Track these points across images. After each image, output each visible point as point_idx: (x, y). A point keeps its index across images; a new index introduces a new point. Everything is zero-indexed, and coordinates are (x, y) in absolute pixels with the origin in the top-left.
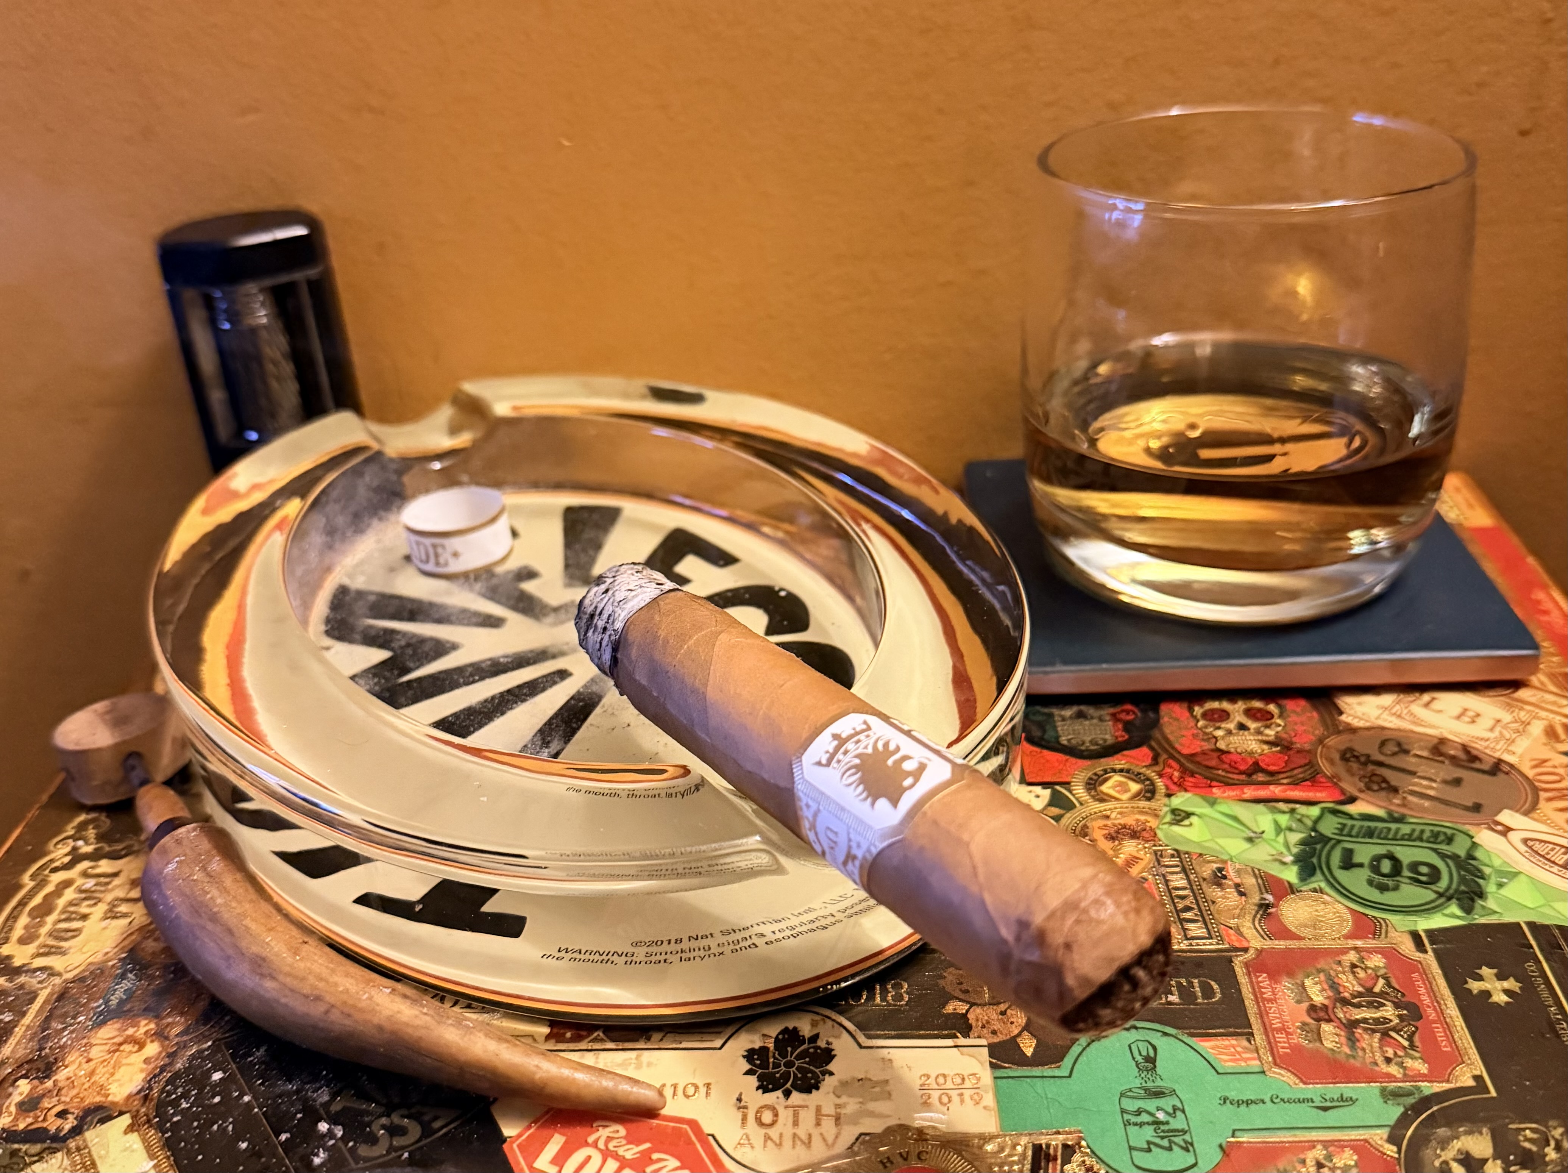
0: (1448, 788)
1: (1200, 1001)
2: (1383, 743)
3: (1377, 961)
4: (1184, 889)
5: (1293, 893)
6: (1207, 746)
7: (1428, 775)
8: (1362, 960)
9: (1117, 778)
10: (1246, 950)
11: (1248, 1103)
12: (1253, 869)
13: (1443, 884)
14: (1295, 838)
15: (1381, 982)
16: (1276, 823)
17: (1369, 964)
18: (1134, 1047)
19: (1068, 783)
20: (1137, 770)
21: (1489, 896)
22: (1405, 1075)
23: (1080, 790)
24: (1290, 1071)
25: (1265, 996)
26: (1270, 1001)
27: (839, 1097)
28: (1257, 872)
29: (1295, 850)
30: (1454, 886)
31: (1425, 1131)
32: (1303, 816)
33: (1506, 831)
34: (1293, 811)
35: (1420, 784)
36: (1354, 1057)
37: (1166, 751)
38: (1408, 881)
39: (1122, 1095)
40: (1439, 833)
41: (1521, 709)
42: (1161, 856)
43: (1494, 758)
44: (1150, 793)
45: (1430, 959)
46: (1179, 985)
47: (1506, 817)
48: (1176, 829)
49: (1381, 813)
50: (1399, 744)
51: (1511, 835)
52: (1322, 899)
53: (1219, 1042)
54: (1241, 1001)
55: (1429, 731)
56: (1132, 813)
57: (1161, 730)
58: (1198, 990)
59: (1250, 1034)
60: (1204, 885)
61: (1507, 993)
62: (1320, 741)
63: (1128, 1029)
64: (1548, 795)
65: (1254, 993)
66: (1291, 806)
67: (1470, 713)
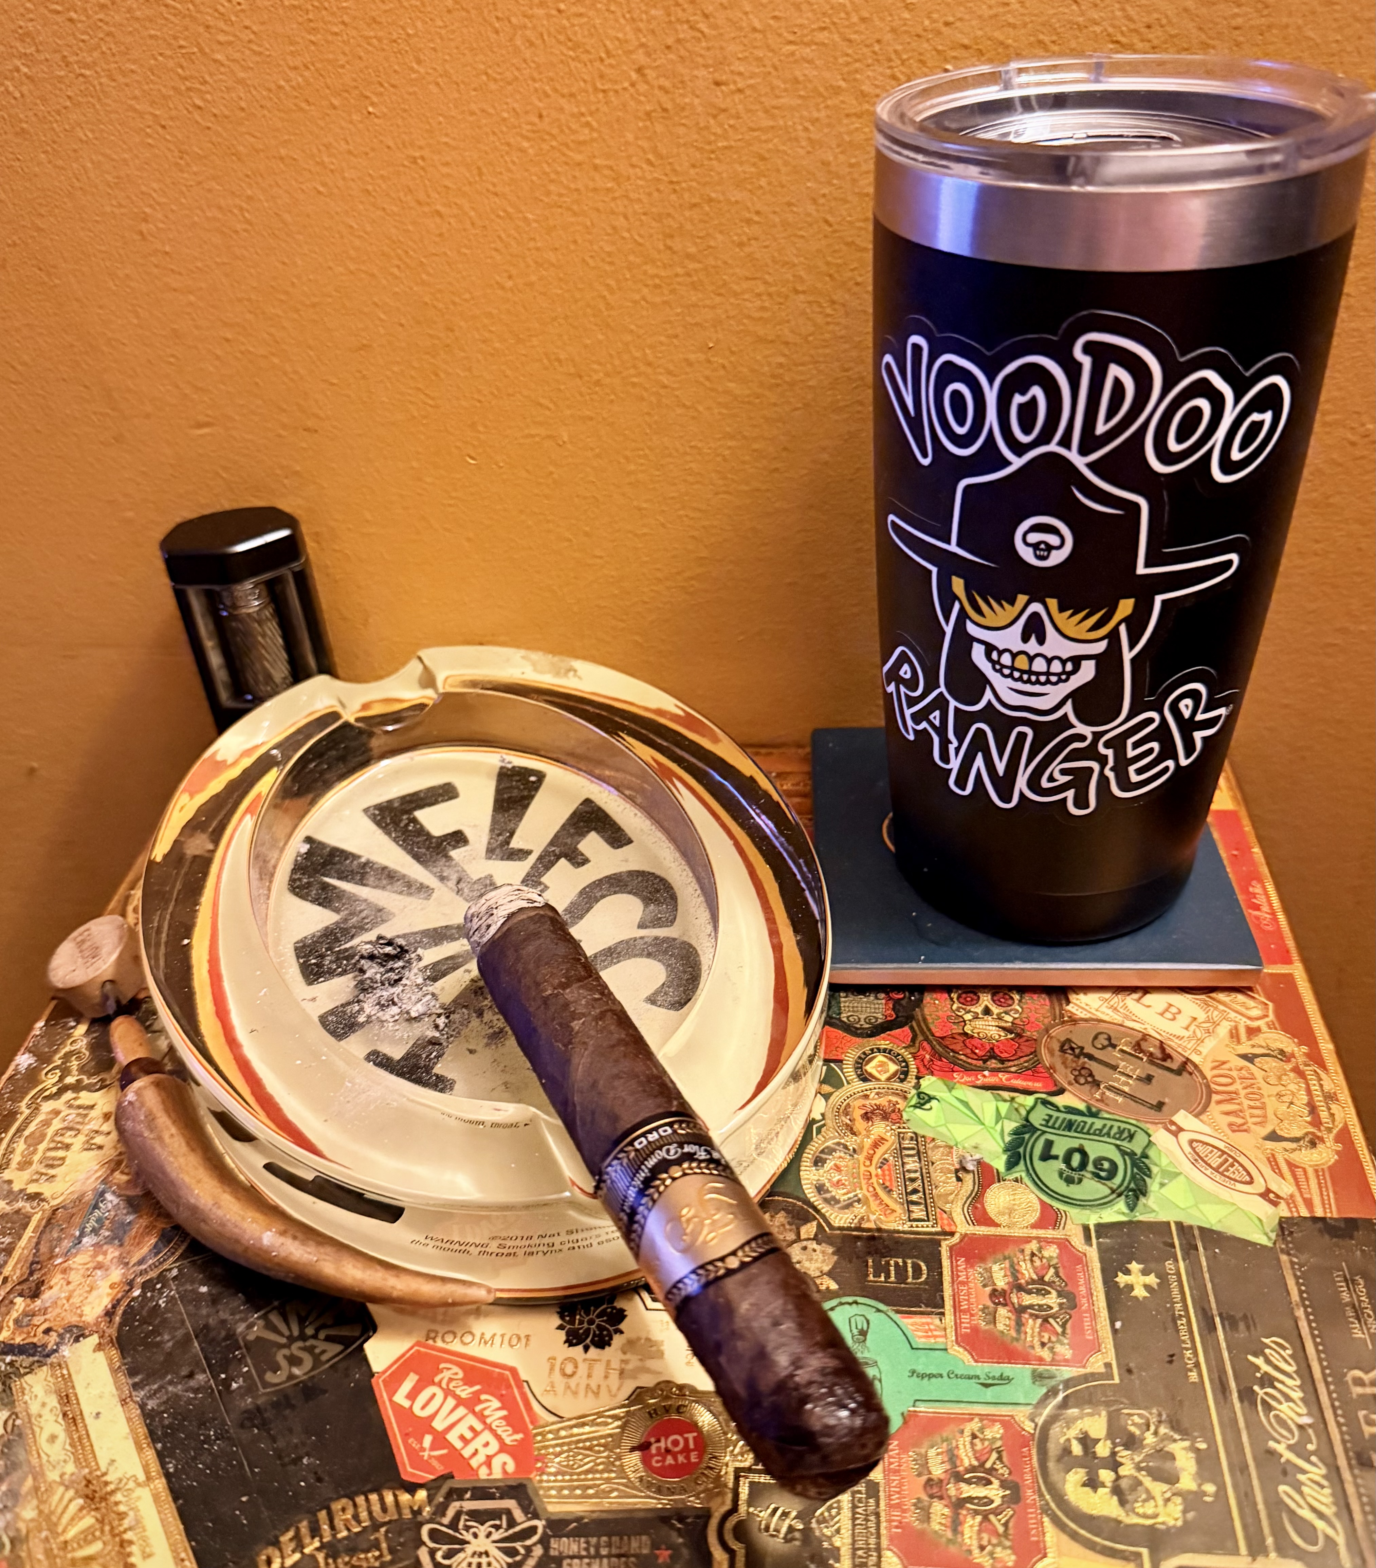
1: (910, 1280)
3: (1052, 1252)
4: (916, 1172)
5: (999, 1181)
6: (957, 1029)
7: (1128, 1071)
8: (1040, 1249)
9: (880, 1058)
11: (930, 1376)
13: (1118, 1180)
14: (1011, 1126)
15: (1052, 1271)
16: (997, 1109)
17: (1046, 1253)
18: (852, 1320)
19: (841, 1061)
20: (897, 1050)
21: (1152, 1195)
22: (1053, 1359)
23: (849, 1071)
24: (966, 1349)
25: (961, 1279)
26: (963, 1283)
27: (624, 1353)
28: (975, 1158)
29: (1008, 1139)
31: (1058, 1411)
32: (1021, 1105)
33: (1178, 1131)
34: (1013, 1099)
36: (1017, 1340)
37: (923, 1032)
38: (1089, 1175)
41: (1216, 1008)
42: (903, 1138)
44: (904, 1074)
45: (1093, 1253)
46: (897, 1264)
47: (1182, 1118)
48: (918, 1111)
49: (1082, 1106)
51: (1181, 1135)
52: (1021, 1188)
53: (918, 1319)
54: (941, 1283)
55: (1137, 1026)
56: (887, 1094)
57: (922, 1010)
58: (910, 1270)
59: (943, 1314)
60: (931, 1169)
61: (1147, 1287)
62: (1047, 1031)
63: (851, 1304)
64: (1219, 1097)
65: (952, 1276)
66: (1013, 1094)
67: (1173, 1010)
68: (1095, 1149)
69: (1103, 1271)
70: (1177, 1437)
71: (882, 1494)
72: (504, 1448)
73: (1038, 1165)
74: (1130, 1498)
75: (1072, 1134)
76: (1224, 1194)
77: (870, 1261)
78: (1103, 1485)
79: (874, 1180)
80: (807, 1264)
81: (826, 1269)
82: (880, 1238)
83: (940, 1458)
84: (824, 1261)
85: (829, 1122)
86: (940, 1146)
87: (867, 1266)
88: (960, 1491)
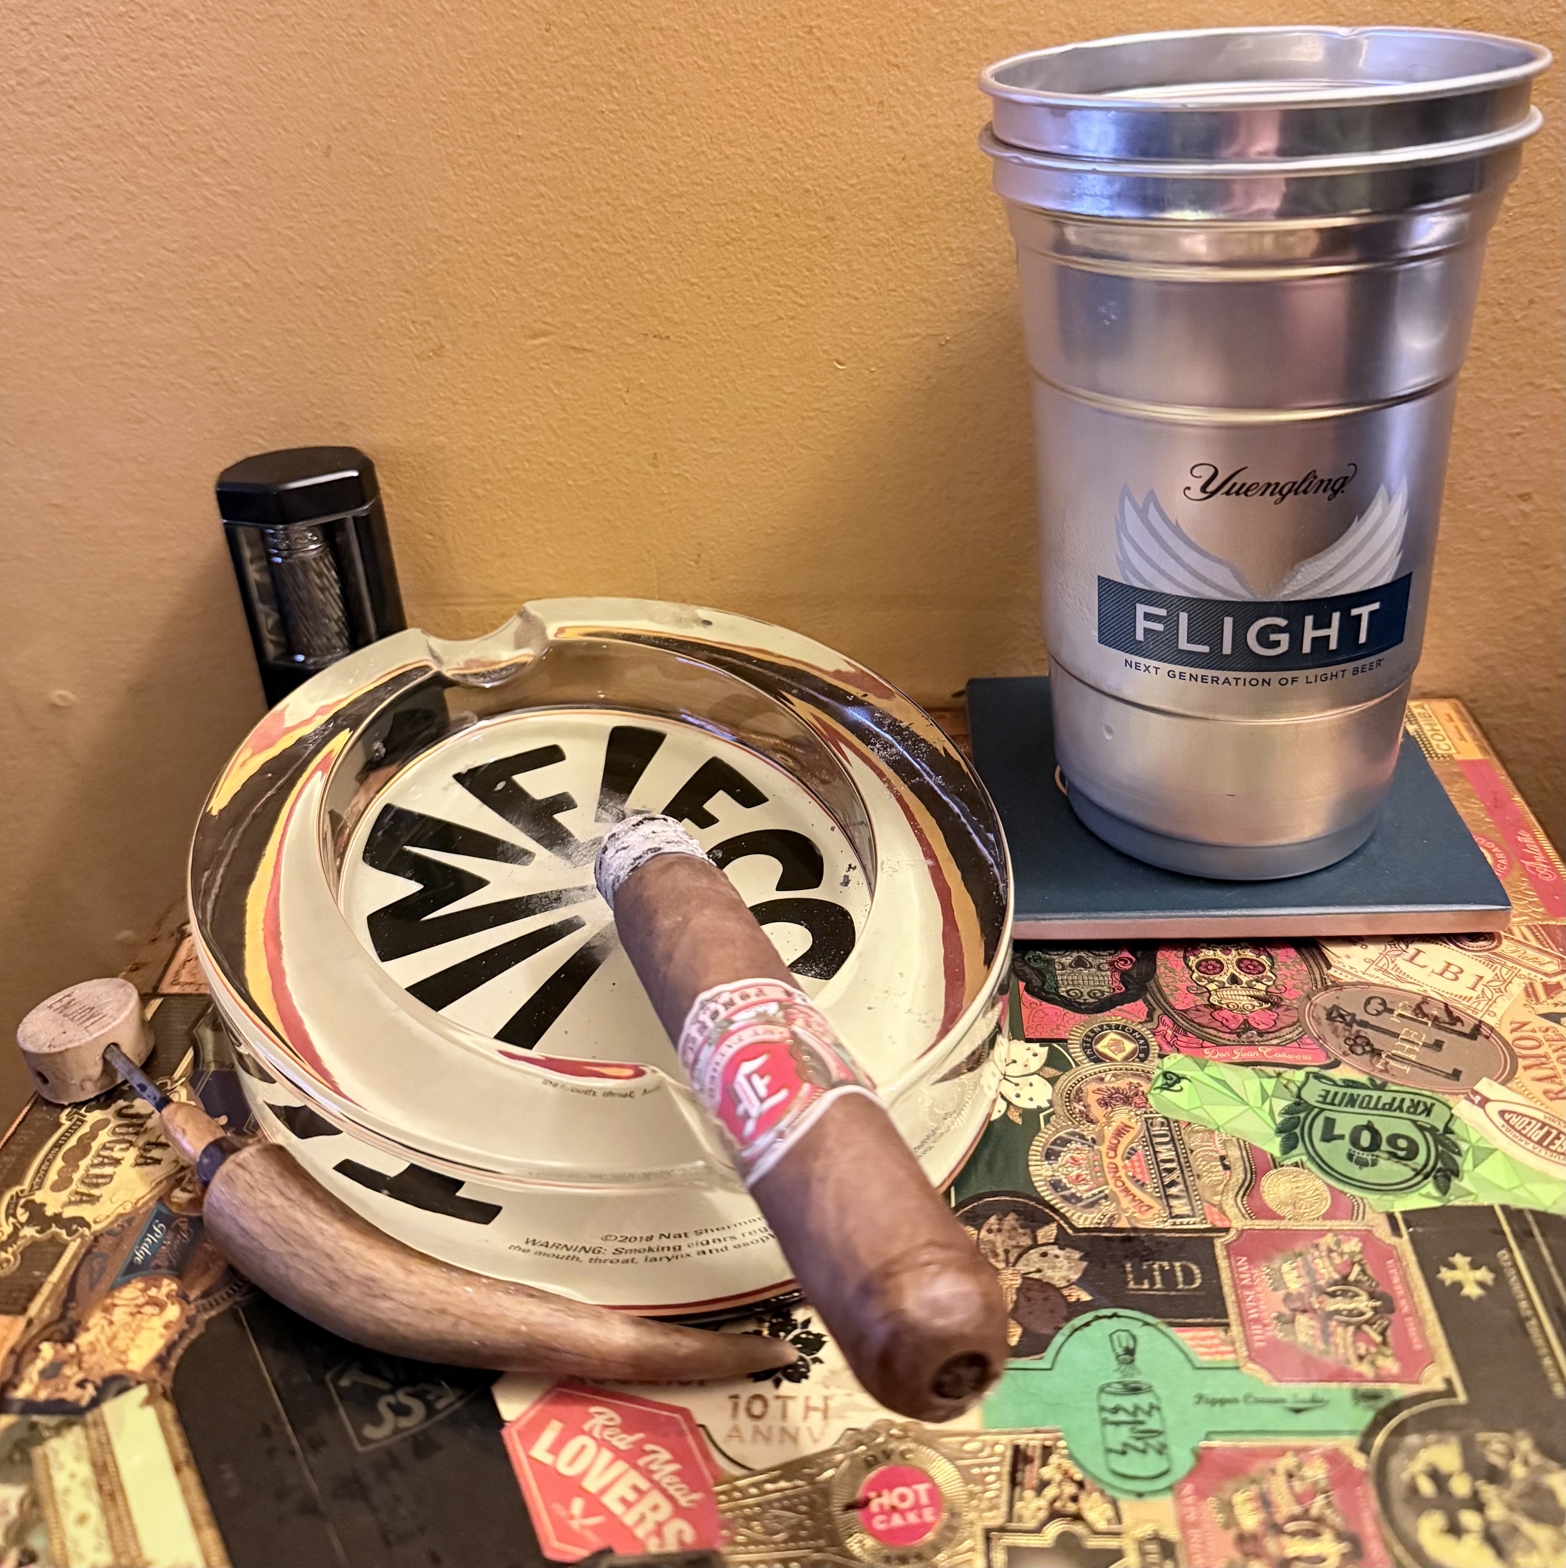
1: (1180, 1286)
2: (1368, 1002)
3: (1353, 1246)
4: (1171, 1161)
5: (1276, 1167)
6: (1201, 1001)
7: (1412, 1038)
8: (1338, 1243)
9: (1112, 1036)
10: (1227, 1230)
11: (1223, 1402)
12: (1238, 1139)
14: (1280, 1104)
15: (1357, 1269)
16: (1262, 1087)
17: (1347, 1248)
18: (1115, 1337)
19: (1066, 1040)
20: (1132, 1026)
21: (1465, 1175)
22: (1376, 1376)
23: (1076, 1051)
24: (1264, 1367)
25: (1244, 1282)
26: (1248, 1287)
27: (827, 1387)
28: (1242, 1143)
29: (1279, 1120)
31: (1394, 1440)
32: (1289, 1081)
33: (1483, 1102)
34: (1279, 1075)
36: (1327, 1352)
37: (1161, 1007)
38: (1386, 1156)
39: (1102, 1390)
40: (1419, 1102)
41: (1503, 965)
42: (1152, 1124)
43: (1475, 1019)
44: (1143, 1053)
45: (1404, 1244)
46: (1161, 1268)
47: (1486, 1087)
48: (1166, 1093)
49: (1363, 1079)
50: (1384, 1003)
51: (1488, 1106)
52: (1303, 1175)
53: (1197, 1333)
54: (1220, 1288)
55: (1414, 988)
56: (1125, 1075)
57: (1156, 981)
58: (1179, 1274)
59: (1227, 1325)
60: (1191, 1157)
61: (1481, 1284)
62: (1309, 998)
63: (1110, 1317)
64: (1527, 1062)
65: (1233, 1279)
66: (1278, 1069)
67: (1453, 969)
68: (1387, 1126)
69: (1423, 1266)
70: (1553, 1464)
71: (1180, 1553)
72: (679, 1512)
74: (1507, 1546)
75: (1356, 1109)
76: (1555, 1170)
77: (1128, 1266)
78: (1467, 1531)
79: (1122, 1173)
80: (1049, 1273)
81: (1075, 1277)
82: (1137, 1238)
83: (1250, 1506)
84: (1070, 1268)
85: (1058, 1109)
86: (1198, 1132)
87: (1125, 1272)
88: (1283, 1548)
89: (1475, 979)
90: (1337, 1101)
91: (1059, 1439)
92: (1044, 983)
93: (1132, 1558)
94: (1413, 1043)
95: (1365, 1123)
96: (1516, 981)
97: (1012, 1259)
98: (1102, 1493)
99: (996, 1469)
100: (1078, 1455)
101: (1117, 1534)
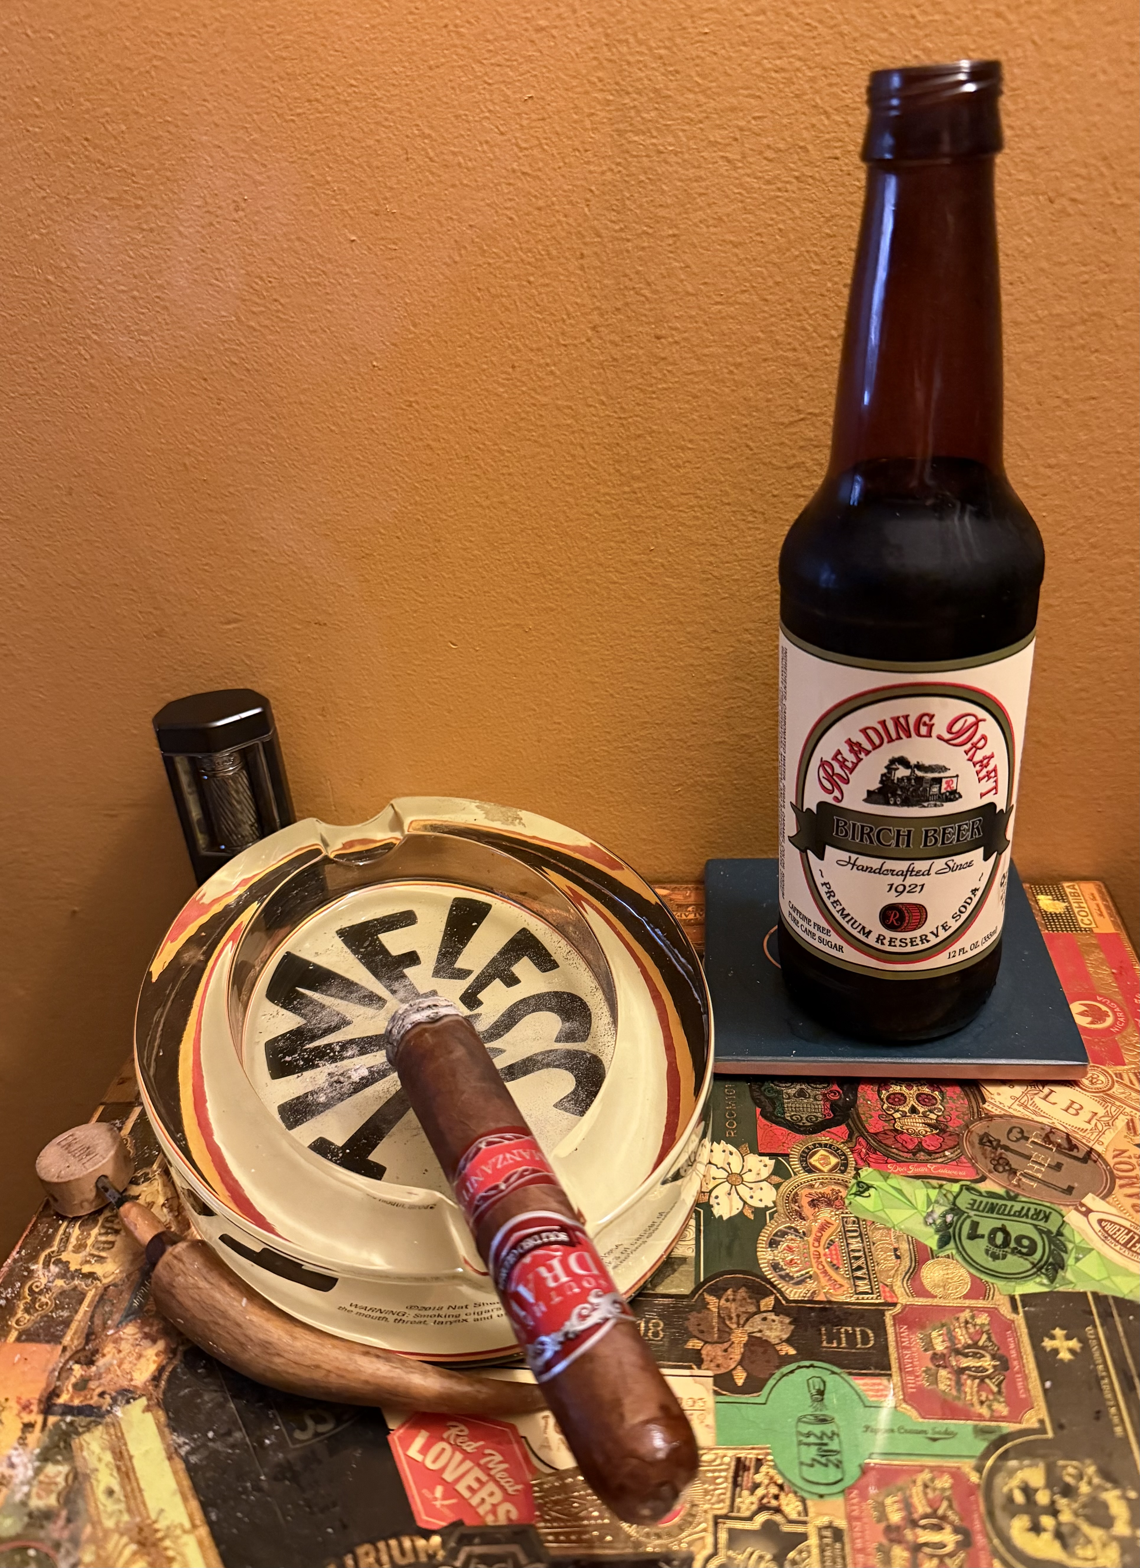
0: (1051, 1171)
1: (859, 1346)
2: (1010, 1131)
3: (983, 1319)
4: (859, 1251)
5: (933, 1258)
6: (888, 1126)
7: (1040, 1160)
8: (973, 1317)
9: (822, 1152)
10: (894, 1305)
12: (907, 1235)
13: (1037, 1255)
15: (985, 1337)
16: (928, 1195)
17: (978, 1321)
18: (811, 1381)
19: (788, 1155)
20: (837, 1145)
21: (1069, 1268)
22: (992, 1416)
23: (795, 1163)
24: (913, 1407)
25: (904, 1344)
26: (906, 1348)
28: (910, 1239)
30: (1045, 1258)
31: (999, 1463)
32: (948, 1191)
33: (1087, 1212)
34: (941, 1186)
35: (1032, 1169)
36: (959, 1398)
37: (859, 1130)
39: (799, 1420)
41: (1114, 1105)
42: (846, 1222)
44: (844, 1166)
45: (1020, 1320)
46: (846, 1331)
47: (1090, 1200)
48: (858, 1198)
49: (1001, 1191)
50: (1022, 1132)
51: (1091, 1215)
52: (952, 1264)
53: (868, 1380)
54: (887, 1348)
55: (1045, 1121)
56: (830, 1183)
57: (857, 1110)
58: (859, 1337)
59: (890, 1375)
60: (873, 1249)
61: (1072, 1351)
62: (967, 1126)
63: (808, 1367)
64: (1122, 1182)
65: (897, 1341)
66: (940, 1182)
67: (1076, 1106)
68: (1016, 1229)
69: (1031, 1336)
70: (1109, 1485)
71: (846, 1539)
73: (966, 1243)
74: (1071, 1541)
75: (995, 1215)
76: (1133, 1267)
77: (823, 1330)
78: (1045, 1530)
79: (823, 1259)
80: (768, 1333)
81: (785, 1337)
82: (831, 1309)
83: (896, 1506)
84: (782, 1330)
85: (781, 1209)
86: (879, 1229)
87: (820, 1334)
88: (917, 1537)
89: (1090, 1115)
90: (981, 1208)
91: (768, 1454)
92: (774, 1109)
93: (813, 1541)
94: (1040, 1164)
95: (1000, 1226)
96: (1121, 1117)
97: (742, 1322)
98: (795, 1493)
99: (724, 1474)
100: (780, 1467)
101: (804, 1523)
